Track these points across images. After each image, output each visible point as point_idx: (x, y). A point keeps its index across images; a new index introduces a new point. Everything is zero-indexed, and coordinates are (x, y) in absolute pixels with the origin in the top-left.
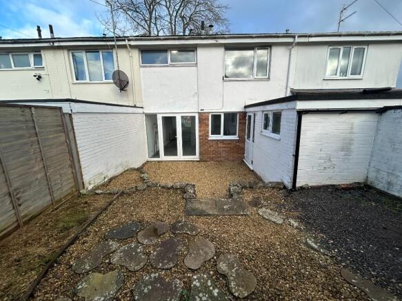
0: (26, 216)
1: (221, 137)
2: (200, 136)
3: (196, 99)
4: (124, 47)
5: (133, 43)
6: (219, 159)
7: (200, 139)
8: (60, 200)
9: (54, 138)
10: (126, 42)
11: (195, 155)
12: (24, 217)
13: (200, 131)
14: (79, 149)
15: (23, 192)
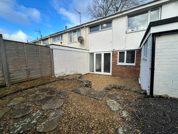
0: (31, 78)
1: (125, 64)
2: (112, 63)
3: (111, 45)
4: (83, 27)
5: (86, 25)
6: (123, 76)
7: (112, 64)
8: (44, 77)
9: (45, 56)
10: (84, 25)
11: (110, 72)
12: (30, 78)
13: (112, 60)
14: (54, 62)
15: (31, 71)
